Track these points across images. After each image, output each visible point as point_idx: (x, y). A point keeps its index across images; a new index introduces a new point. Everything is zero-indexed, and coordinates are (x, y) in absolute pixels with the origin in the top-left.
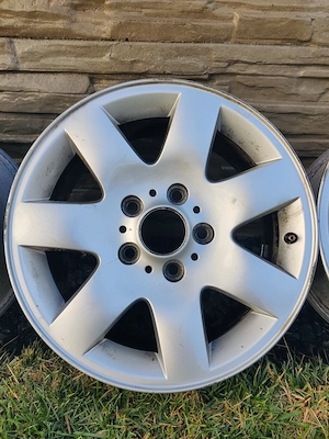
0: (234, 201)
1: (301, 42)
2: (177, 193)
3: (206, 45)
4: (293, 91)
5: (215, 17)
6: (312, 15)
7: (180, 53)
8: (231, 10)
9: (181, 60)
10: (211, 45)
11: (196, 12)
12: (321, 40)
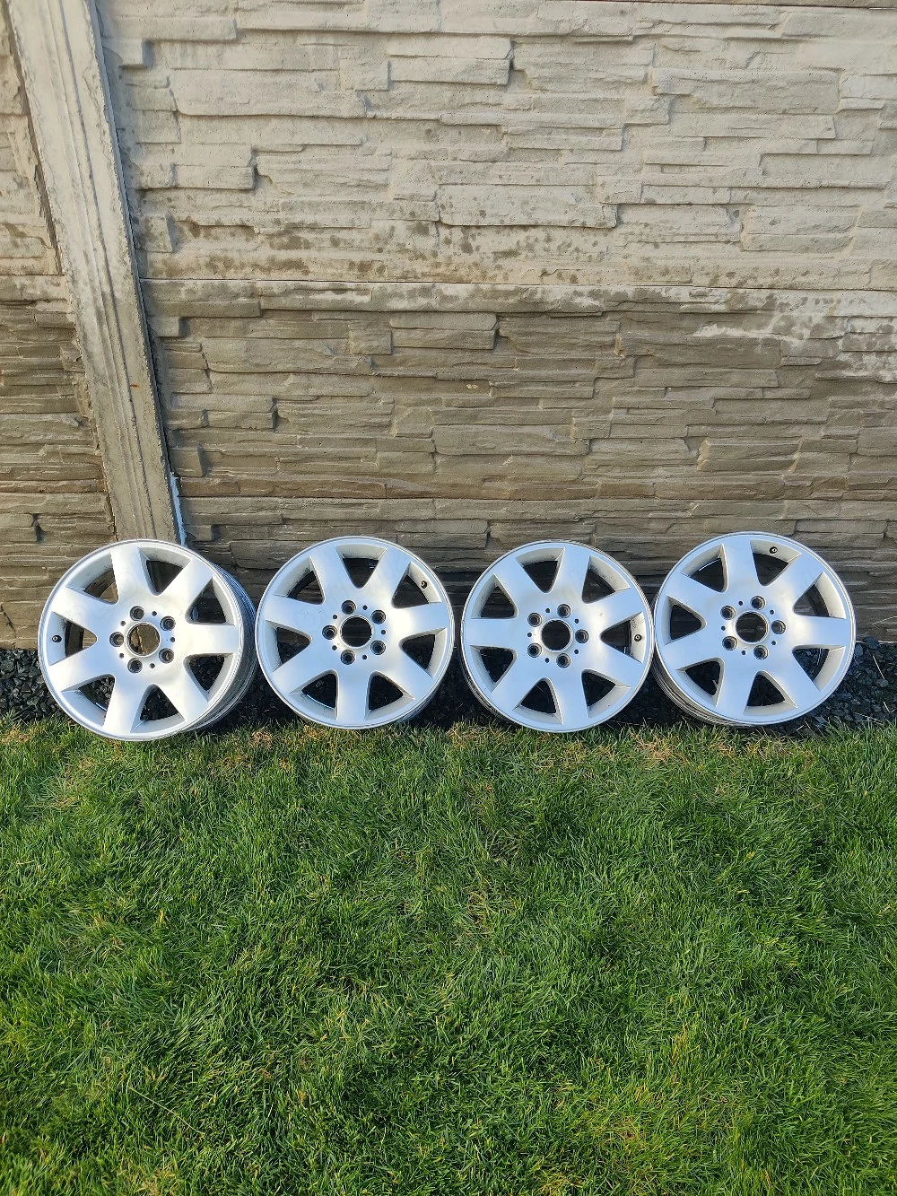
0: (601, 615)
1: (647, 497)
2: (563, 611)
3: (578, 501)
4: (645, 526)
5: (585, 484)
6: (654, 480)
7: (558, 506)
8: (595, 479)
9: (559, 511)
10: (581, 501)
11: (570, 481)
12: (662, 496)
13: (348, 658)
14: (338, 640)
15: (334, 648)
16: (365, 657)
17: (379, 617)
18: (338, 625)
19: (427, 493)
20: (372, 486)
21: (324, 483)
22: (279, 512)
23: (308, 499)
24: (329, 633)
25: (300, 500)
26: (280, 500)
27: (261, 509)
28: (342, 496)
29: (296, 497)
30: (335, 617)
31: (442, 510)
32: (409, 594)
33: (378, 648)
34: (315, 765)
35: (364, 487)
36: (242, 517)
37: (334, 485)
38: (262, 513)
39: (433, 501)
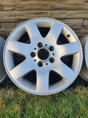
13: (40, 64)
14: (36, 58)
15: (35, 60)
16: (47, 64)
17: (52, 48)
18: (36, 52)
19: (65, 8)
20: (47, 5)
21: (31, 4)
22: (17, 17)
23: (26, 11)
24: (33, 55)
25: (23, 11)
26: (17, 12)
27: (11, 16)
28: (37, 9)
29: (22, 11)
30: (35, 49)
31: (69, 15)
32: (63, 40)
33: (52, 60)
34: (29, 106)
35: (44, 5)
36: (5, 19)
37: (34, 5)
38: (11, 17)
39: (67, 11)
